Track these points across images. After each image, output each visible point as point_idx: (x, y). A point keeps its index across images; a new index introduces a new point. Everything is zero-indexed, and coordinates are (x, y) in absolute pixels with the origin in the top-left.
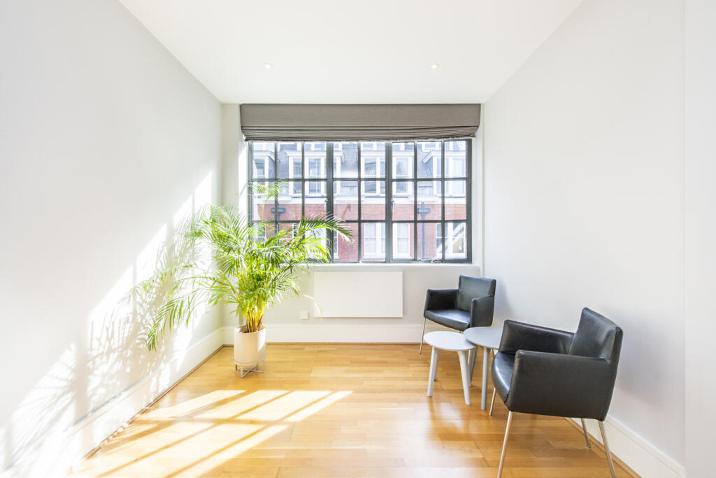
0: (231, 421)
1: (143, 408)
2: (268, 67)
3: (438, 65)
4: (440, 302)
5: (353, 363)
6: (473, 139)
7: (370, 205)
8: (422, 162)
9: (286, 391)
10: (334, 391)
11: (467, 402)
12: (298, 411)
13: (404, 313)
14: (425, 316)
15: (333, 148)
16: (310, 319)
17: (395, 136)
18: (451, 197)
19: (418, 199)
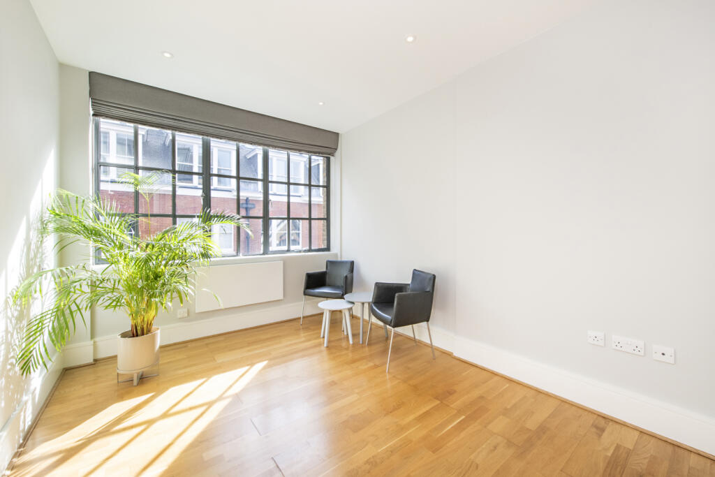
0: (165, 415)
1: (16, 450)
2: (167, 55)
3: (324, 103)
4: (315, 282)
5: (250, 344)
6: (332, 158)
7: (185, 197)
8: (245, 157)
9: (204, 380)
10: (252, 365)
11: (351, 342)
12: (231, 386)
13: (284, 295)
14: (305, 294)
15: (210, 143)
16: (191, 316)
17: (275, 144)
18: (275, 194)
19: (241, 194)
